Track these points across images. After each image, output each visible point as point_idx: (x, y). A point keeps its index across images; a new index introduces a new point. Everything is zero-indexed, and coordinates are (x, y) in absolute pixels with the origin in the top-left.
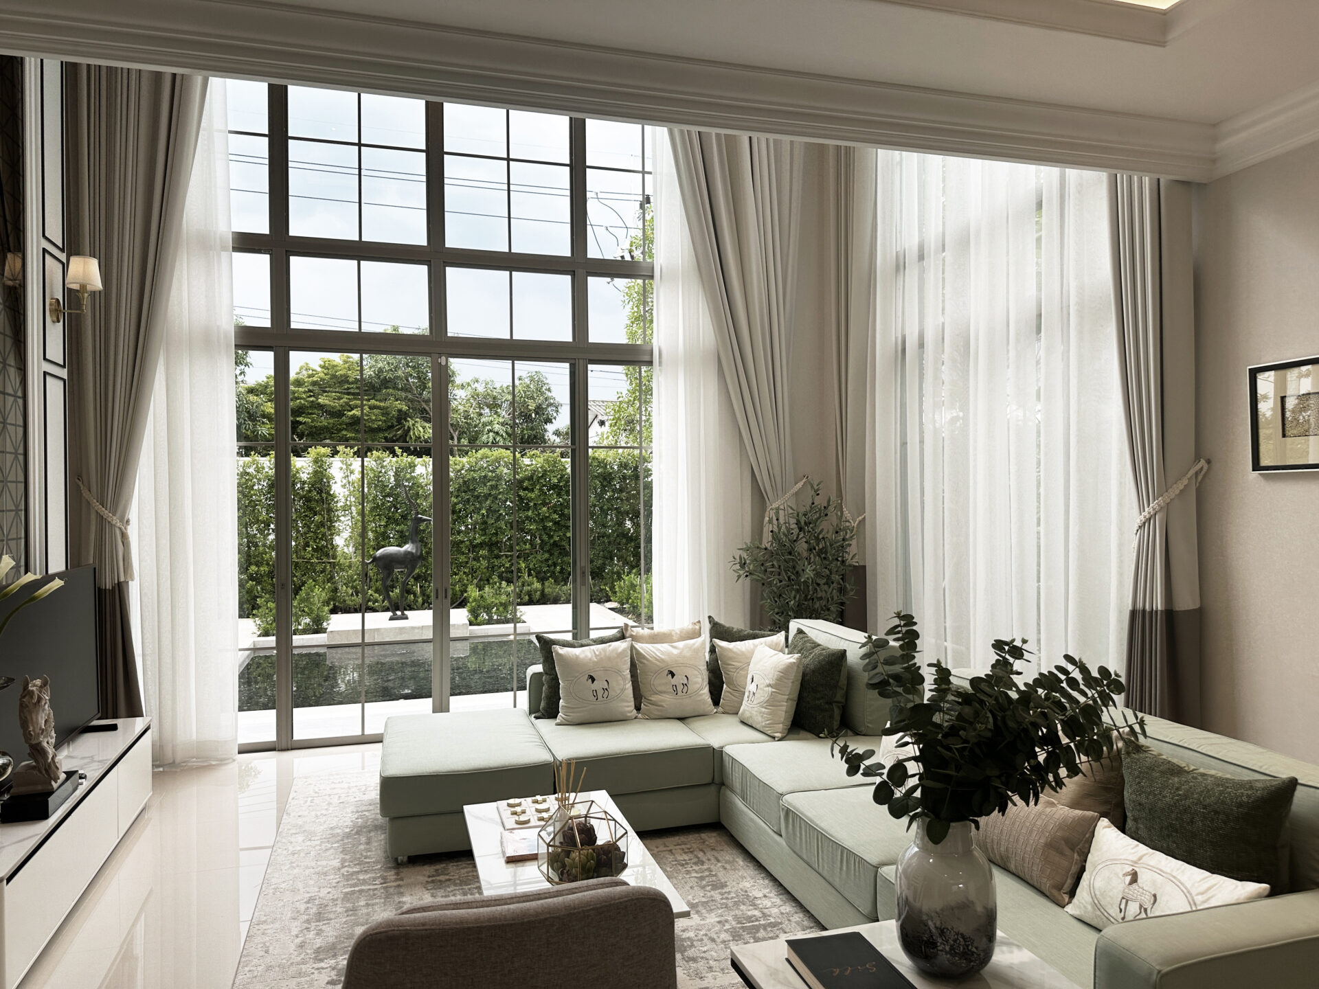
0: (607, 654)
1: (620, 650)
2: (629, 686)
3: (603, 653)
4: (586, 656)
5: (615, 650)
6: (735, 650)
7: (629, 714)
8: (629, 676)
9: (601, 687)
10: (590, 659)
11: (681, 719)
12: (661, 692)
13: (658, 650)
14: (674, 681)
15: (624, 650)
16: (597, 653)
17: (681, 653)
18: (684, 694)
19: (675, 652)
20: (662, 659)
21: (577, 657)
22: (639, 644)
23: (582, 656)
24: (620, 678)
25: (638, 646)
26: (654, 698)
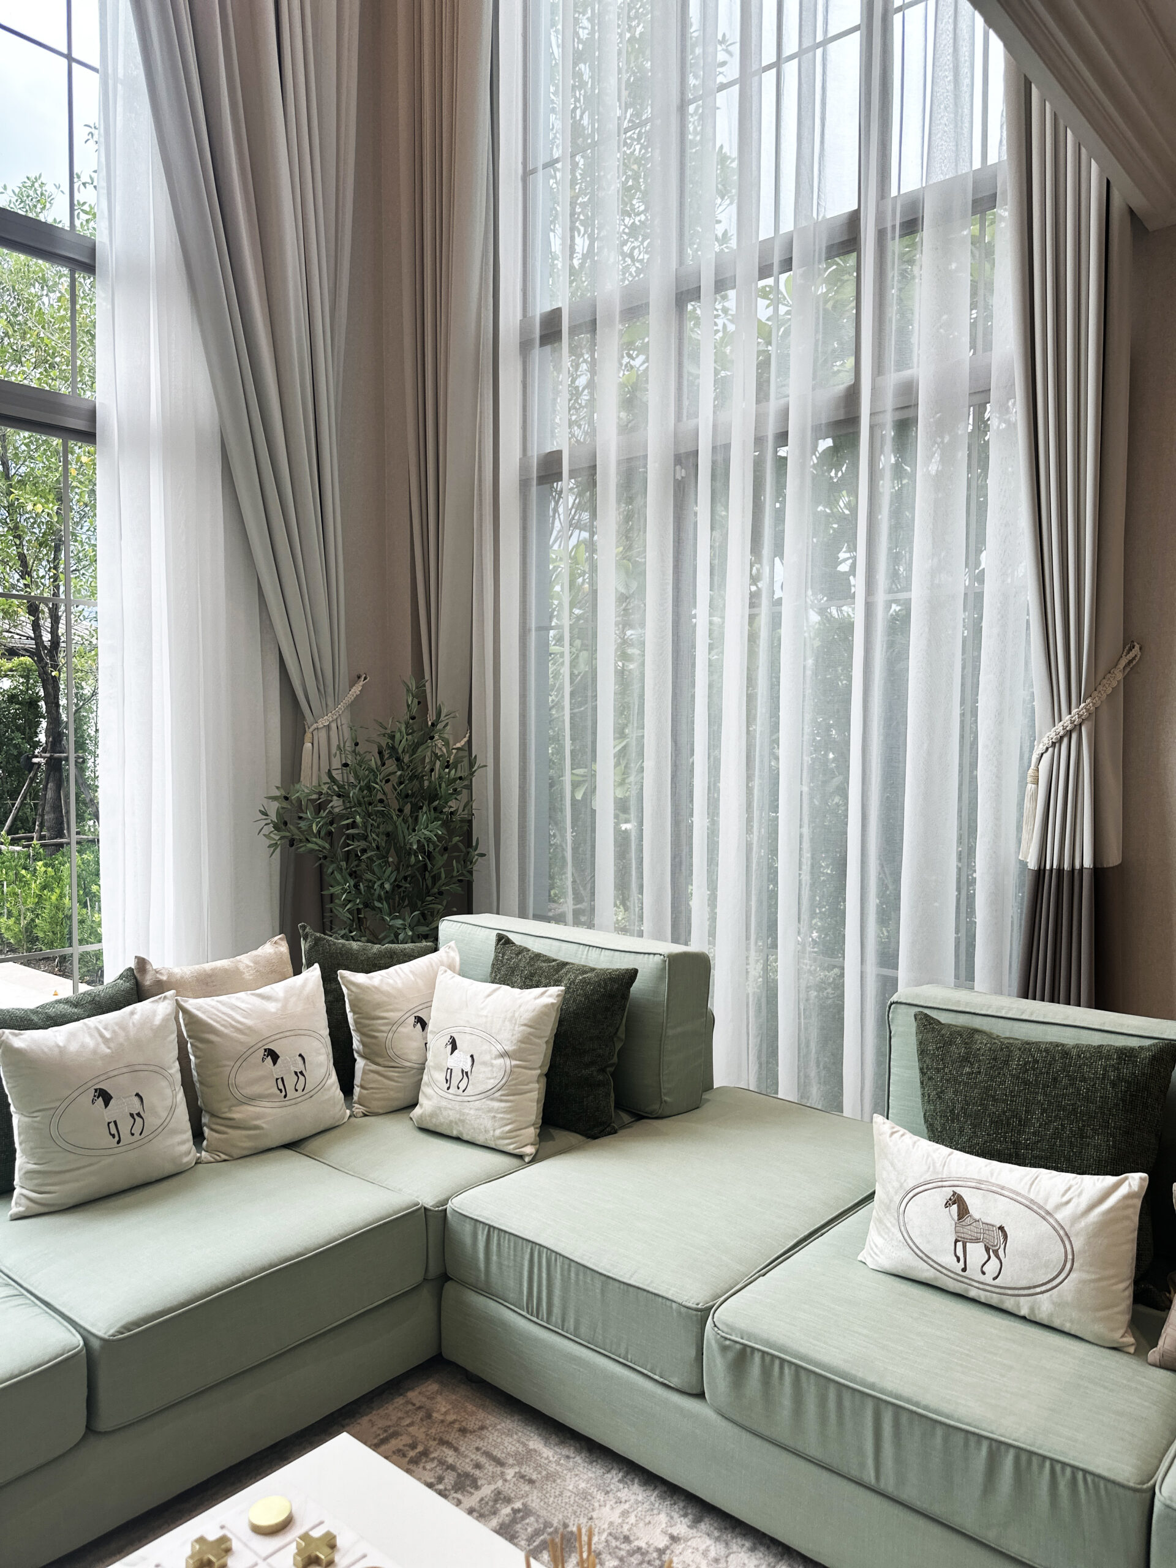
0: (132, 1031)
1: (158, 1020)
2: (180, 1095)
3: (122, 1034)
4: (83, 1046)
5: (146, 1021)
6: (385, 988)
7: (185, 1160)
8: (179, 1076)
9: (127, 1111)
10: (95, 1052)
11: (293, 1145)
12: (251, 1099)
13: (234, 1008)
14: (278, 1070)
15: (165, 1020)
16: (108, 1035)
17: (284, 1007)
18: (300, 1092)
19: (272, 1007)
20: (249, 1028)
21: (62, 1051)
22: (192, 1001)
23: (73, 1047)
24: (164, 1083)
25: (192, 1004)
26: (239, 1114)
